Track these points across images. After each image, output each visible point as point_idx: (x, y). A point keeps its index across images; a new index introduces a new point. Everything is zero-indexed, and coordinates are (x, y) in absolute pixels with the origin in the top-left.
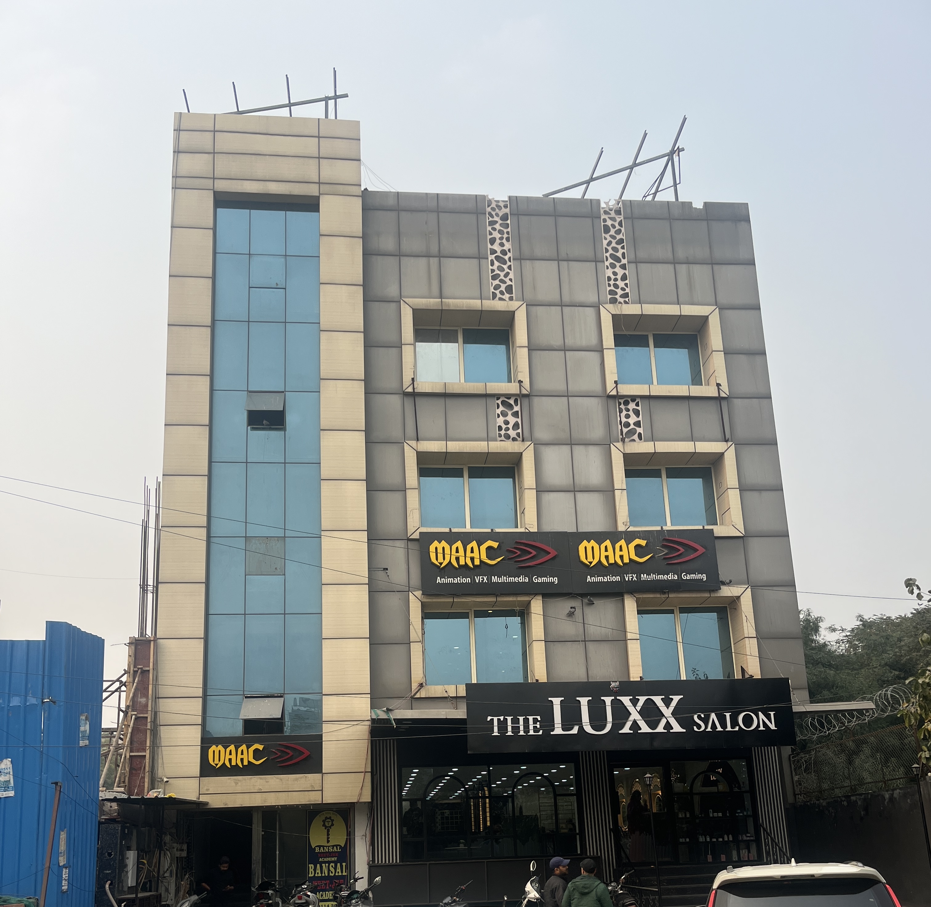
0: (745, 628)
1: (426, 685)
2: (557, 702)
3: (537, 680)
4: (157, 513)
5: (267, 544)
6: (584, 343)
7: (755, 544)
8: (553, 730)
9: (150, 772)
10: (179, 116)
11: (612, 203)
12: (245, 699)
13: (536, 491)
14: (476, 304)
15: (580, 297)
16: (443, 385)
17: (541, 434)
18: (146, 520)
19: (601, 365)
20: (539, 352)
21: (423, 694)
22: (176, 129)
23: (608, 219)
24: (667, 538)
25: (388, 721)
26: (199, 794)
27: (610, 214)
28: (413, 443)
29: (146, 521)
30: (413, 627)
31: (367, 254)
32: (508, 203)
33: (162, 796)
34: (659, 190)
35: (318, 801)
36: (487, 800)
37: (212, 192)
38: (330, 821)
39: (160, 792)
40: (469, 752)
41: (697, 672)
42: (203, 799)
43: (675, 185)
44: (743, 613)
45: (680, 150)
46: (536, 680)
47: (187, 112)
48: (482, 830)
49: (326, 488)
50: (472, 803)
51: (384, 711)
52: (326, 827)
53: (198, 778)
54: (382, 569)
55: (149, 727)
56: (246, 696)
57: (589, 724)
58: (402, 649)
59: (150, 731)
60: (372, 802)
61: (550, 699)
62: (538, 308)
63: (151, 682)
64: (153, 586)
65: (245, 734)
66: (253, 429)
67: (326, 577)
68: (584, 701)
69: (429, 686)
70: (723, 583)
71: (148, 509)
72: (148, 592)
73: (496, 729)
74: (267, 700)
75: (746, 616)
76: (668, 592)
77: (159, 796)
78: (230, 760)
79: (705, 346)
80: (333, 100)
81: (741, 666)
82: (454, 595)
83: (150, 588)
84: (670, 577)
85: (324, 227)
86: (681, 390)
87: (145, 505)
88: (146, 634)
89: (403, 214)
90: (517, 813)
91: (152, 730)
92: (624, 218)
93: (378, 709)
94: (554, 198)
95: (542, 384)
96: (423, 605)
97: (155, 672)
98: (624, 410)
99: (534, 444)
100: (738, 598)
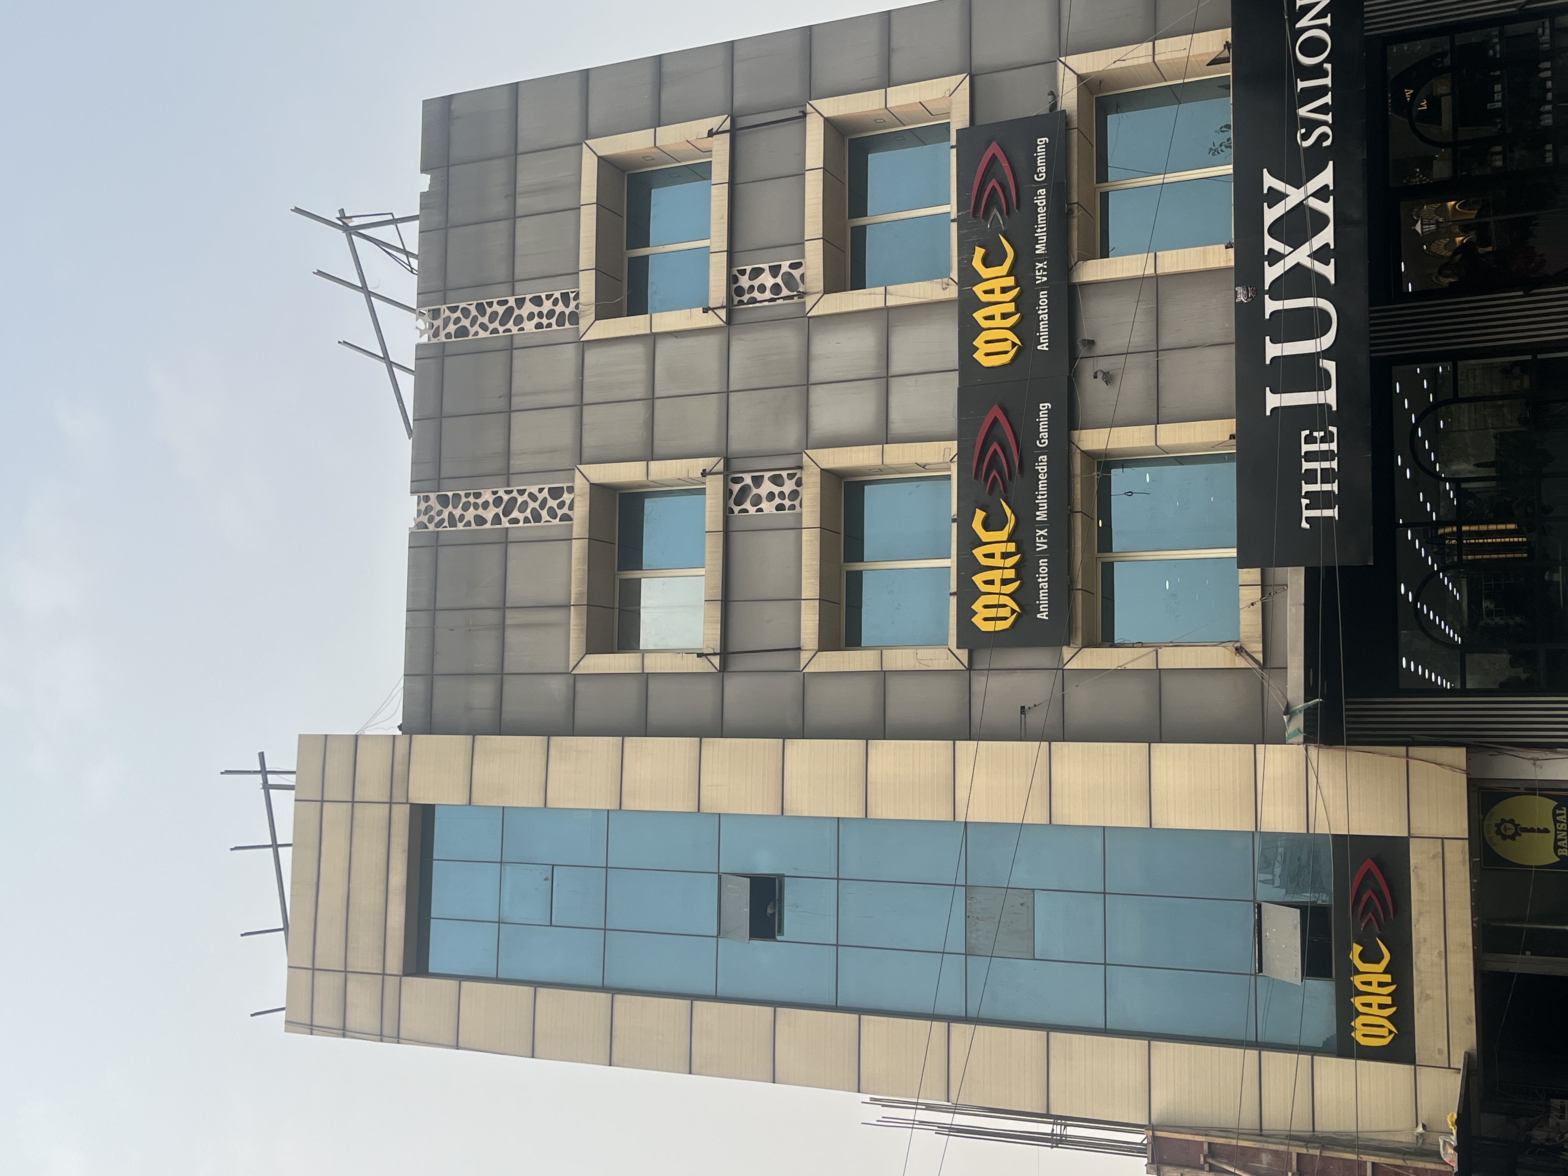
0: (1135, 62)
1: (1238, 641)
2: (1273, 400)
3: (1232, 437)
4: (924, 1107)
5: (978, 918)
6: (641, 367)
7: (983, 56)
8: (1330, 407)
9: (1405, 1157)
10: (291, 1025)
11: (422, 324)
12: (1264, 973)
13: (887, 443)
14: (579, 548)
15: (568, 374)
16: (707, 604)
17: (790, 436)
18: (936, 1128)
19: (677, 337)
20: (656, 442)
21: (1256, 648)
22: (309, 1031)
23: (446, 331)
24: (971, 210)
25: (1309, 714)
26: (1449, 1068)
27: (439, 326)
28: (805, 656)
29: (938, 1127)
30: (1127, 663)
31: (500, 728)
32: (422, 495)
33: (1454, 1138)
34: (402, 248)
35: (1464, 846)
36: (1465, 528)
37: (404, 978)
38: (1505, 826)
39: (1445, 1142)
40: (1371, 563)
41: (1217, 146)
42: (1458, 1061)
43: (394, 221)
44: (1109, 68)
45: (343, 216)
46: (1230, 439)
47: (284, 1012)
48: (1525, 539)
49: (881, 810)
50: (1470, 557)
51: (1289, 720)
52: (1517, 834)
53: (1417, 1067)
54: (1023, 716)
55: (1317, 1152)
56: (1257, 972)
57: (1318, 340)
58: (1169, 684)
59: (1325, 1150)
60: (1467, 746)
61: (1268, 413)
62: (585, 444)
63: (1234, 1142)
64: (1054, 1123)
65: (1331, 976)
66: (781, 931)
67: (1037, 816)
68: (1273, 350)
69: (1241, 635)
70: (1054, 106)
71: (917, 1123)
72: (1065, 1133)
73: (1328, 513)
74: (1266, 934)
75: (1115, 62)
76: (1068, 204)
77: (1454, 1143)
78: (1381, 1006)
79: (644, 159)
80: (269, 776)
81: (1207, 65)
82: (1071, 588)
83: (1058, 1130)
84: (1041, 201)
85: (458, 798)
86: (719, 196)
87: (913, 1128)
88: (1141, 1144)
89: (439, 668)
90: (1491, 472)
91: (1323, 1146)
92: (445, 304)
93: (1285, 730)
94: (414, 420)
95: (708, 436)
96: (1090, 643)
97: (1213, 1133)
98: (751, 295)
99: (807, 449)
100: (1080, 78)
